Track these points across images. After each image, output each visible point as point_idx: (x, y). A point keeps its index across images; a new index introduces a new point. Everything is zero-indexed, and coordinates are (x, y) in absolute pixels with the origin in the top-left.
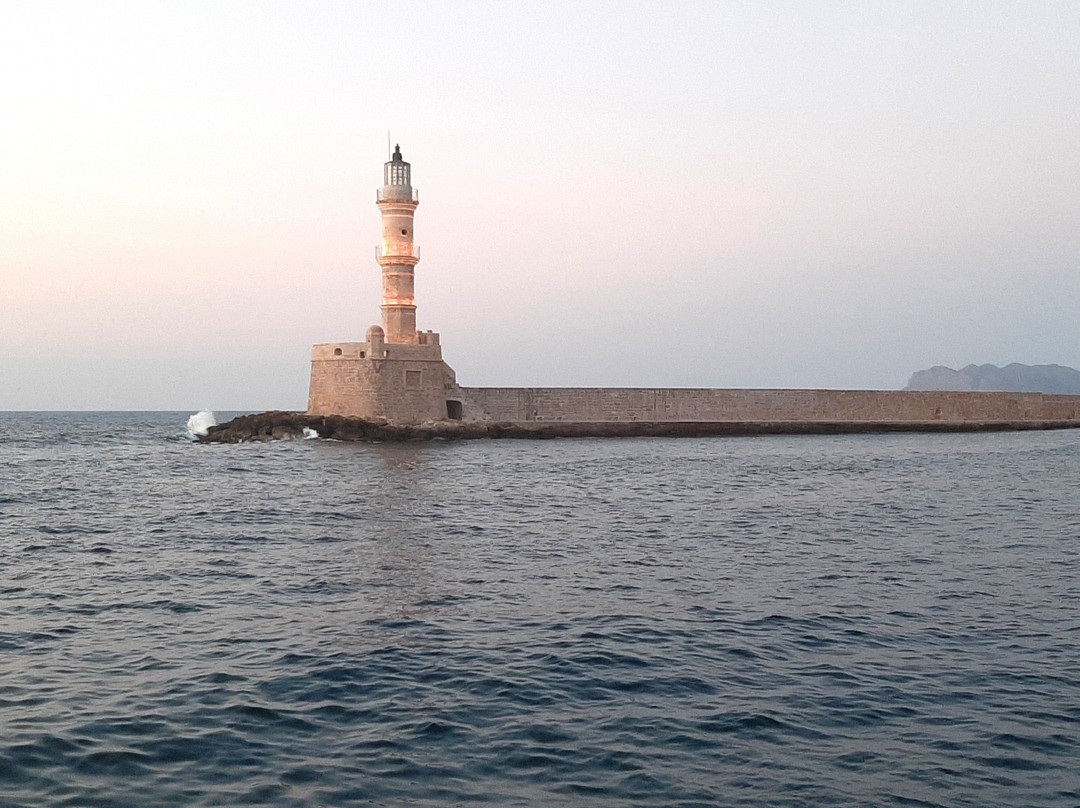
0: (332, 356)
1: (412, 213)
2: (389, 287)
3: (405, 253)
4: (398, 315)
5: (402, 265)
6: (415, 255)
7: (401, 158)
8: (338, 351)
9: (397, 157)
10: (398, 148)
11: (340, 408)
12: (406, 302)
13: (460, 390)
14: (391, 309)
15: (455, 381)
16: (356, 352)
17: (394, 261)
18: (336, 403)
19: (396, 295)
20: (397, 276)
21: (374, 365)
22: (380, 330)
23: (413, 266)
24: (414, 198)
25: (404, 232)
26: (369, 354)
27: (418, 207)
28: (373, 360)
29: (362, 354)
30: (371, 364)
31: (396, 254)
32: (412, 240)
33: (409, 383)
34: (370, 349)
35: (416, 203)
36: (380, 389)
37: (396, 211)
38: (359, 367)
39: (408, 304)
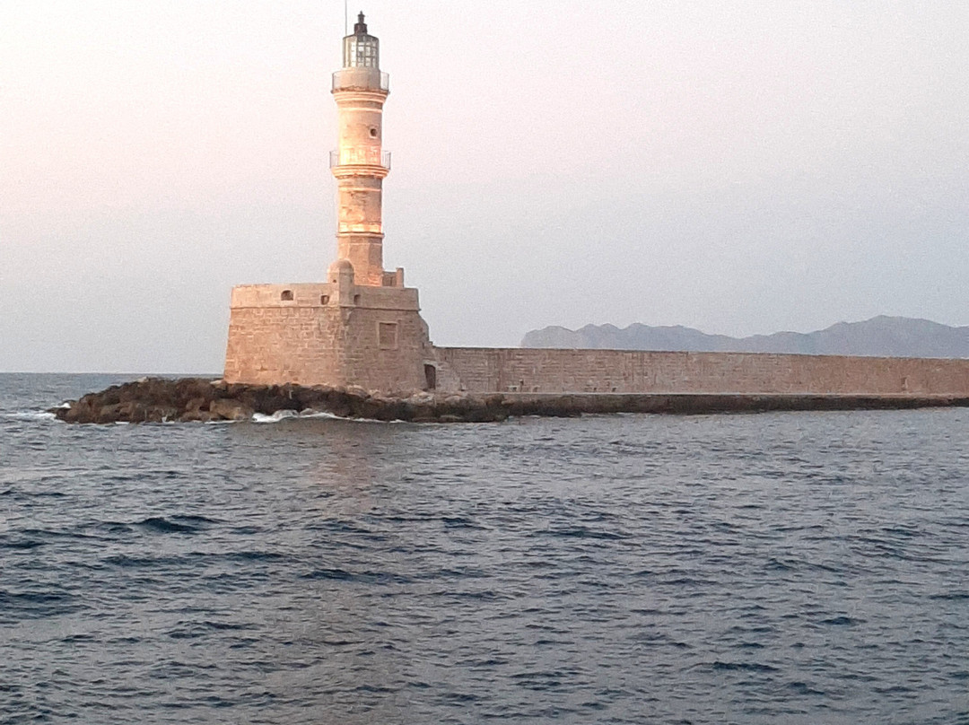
0: (277, 301)
1: (380, 106)
2: (353, 207)
3: (374, 161)
4: (366, 245)
5: (372, 177)
6: (384, 164)
7: (365, 31)
8: (287, 295)
9: (361, 28)
10: (361, 17)
11: (292, 373)
12: (374, 229)
13: (433, 351)
14: (355, 237)
15: (428, 338)
16: (316, 295)
17: (361, 172)
18: (287, 367)
19: (362, 218)
20: (364, 192)
21: (343, 315)
22: (350, 266)
23: (380, 179)
24: (383, 86)
25: (373, 132)
26: (335, 298)
27: (389, 97)
28: (342, 307)
29: (324, 299)
30: (338, 313)
31: (363, 162)
32: (380, 145)
33: (383, 340)
34: (337, 293)
35: (387, 92)
36: (350, 347)
37: (363, 103)
38: (321, 317)
39: (377, 231)
